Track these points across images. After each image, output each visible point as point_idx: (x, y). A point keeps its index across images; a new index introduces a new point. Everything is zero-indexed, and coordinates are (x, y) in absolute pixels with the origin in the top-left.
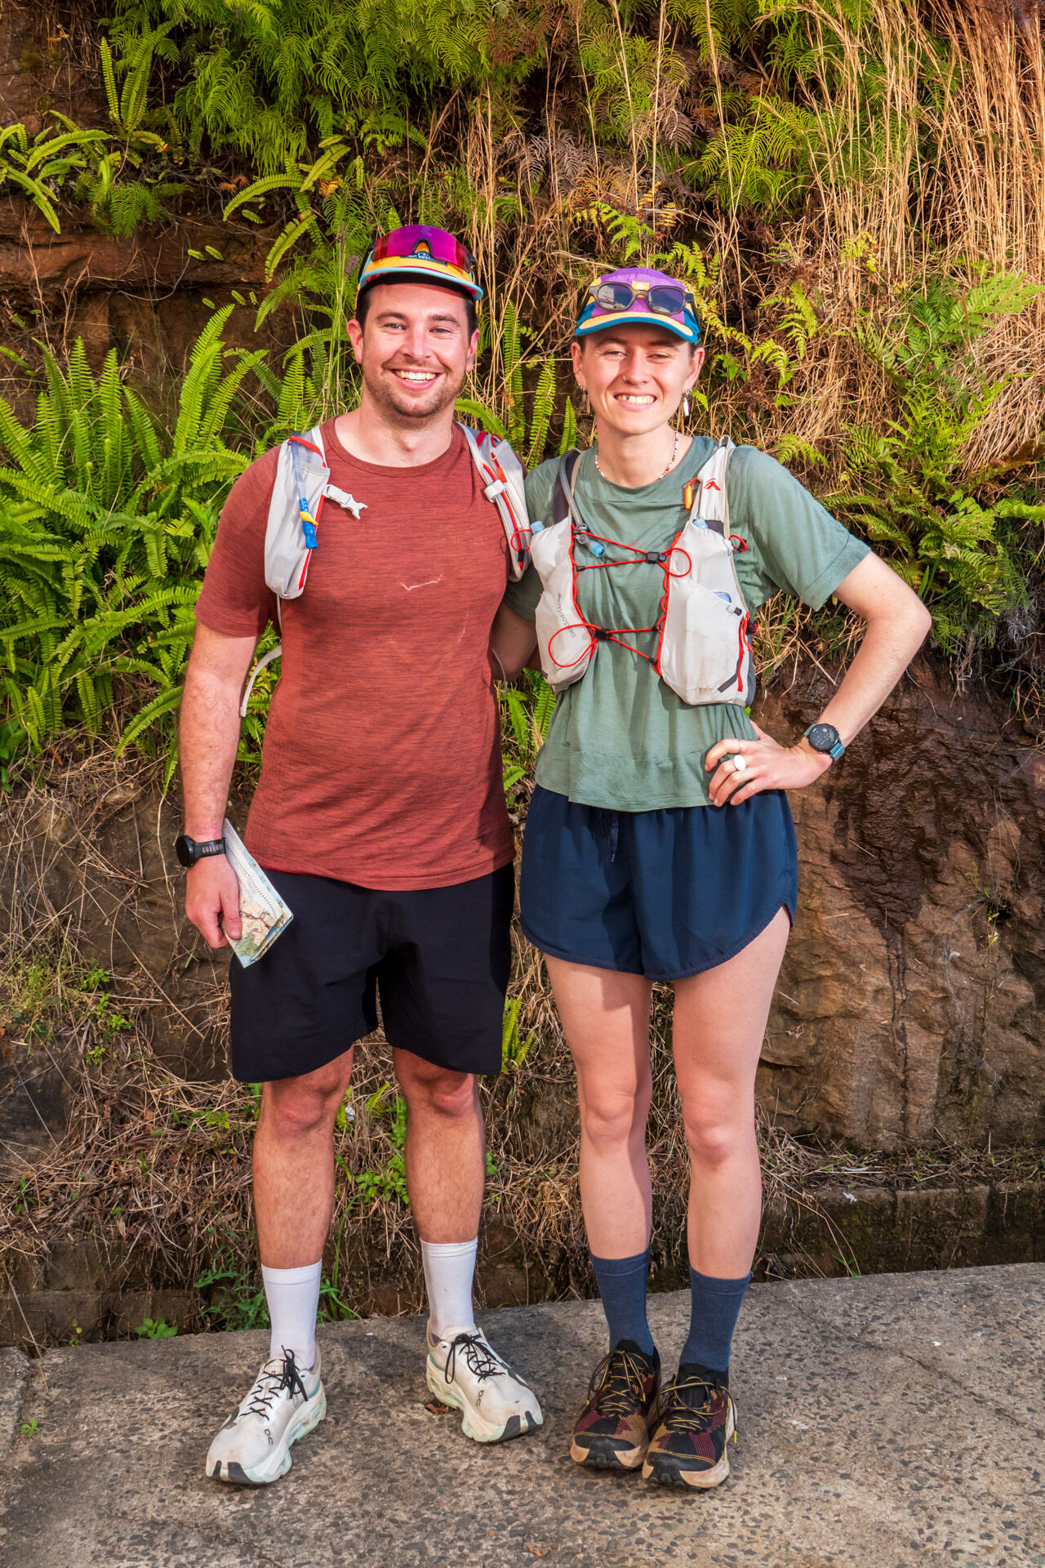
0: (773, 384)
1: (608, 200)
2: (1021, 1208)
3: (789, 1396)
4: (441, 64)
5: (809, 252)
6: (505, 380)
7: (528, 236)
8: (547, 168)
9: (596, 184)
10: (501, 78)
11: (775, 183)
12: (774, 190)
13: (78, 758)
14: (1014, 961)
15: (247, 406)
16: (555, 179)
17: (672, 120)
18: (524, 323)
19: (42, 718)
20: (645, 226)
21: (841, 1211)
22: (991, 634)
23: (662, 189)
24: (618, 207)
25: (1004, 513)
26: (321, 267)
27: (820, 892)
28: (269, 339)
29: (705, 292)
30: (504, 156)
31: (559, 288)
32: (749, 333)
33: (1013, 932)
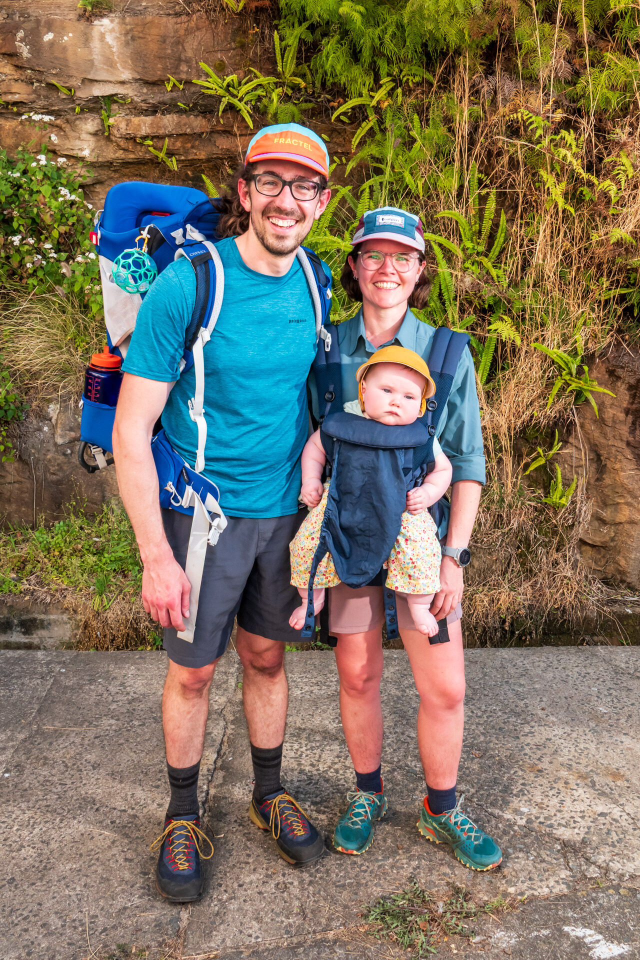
0: (609, 202)
1: (527, 108)
3: (598, 697)
4: (445, 39)
5: (631, 134)
6: (470, 200)
7: (484, 127)
8: (495, 92)
9: (520, 100)
10: (474, 46)
11: (615, 99)
12: (614, 102)
15: (341, 214)
16: (500, 97)
17: (561, 66)
18: (480, 172)
20: (546, 122)
21: (623, 617)
23: (555, 102)
24: (533, 112)
26: (380, 144)
27: (620, 461)
28: (351, 181)
29: (575, 155)
30: (473, 86)
31: (499, 154)
32: (598, 176)
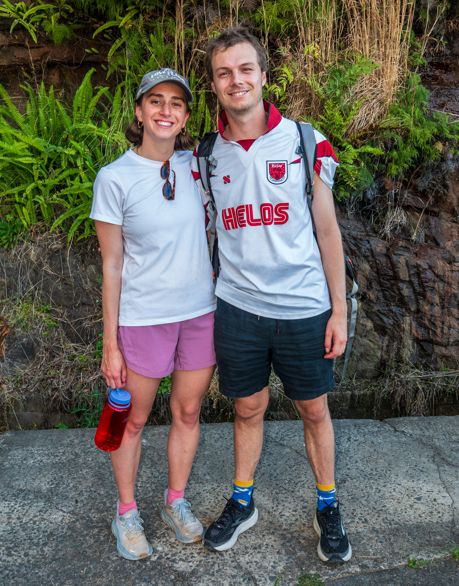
2: (363, 400)
13: (42, 233)
14: (366, 314)
19: (29, 218)
22: (361, 195)
25: (363, 151)
33: (366, 303)
